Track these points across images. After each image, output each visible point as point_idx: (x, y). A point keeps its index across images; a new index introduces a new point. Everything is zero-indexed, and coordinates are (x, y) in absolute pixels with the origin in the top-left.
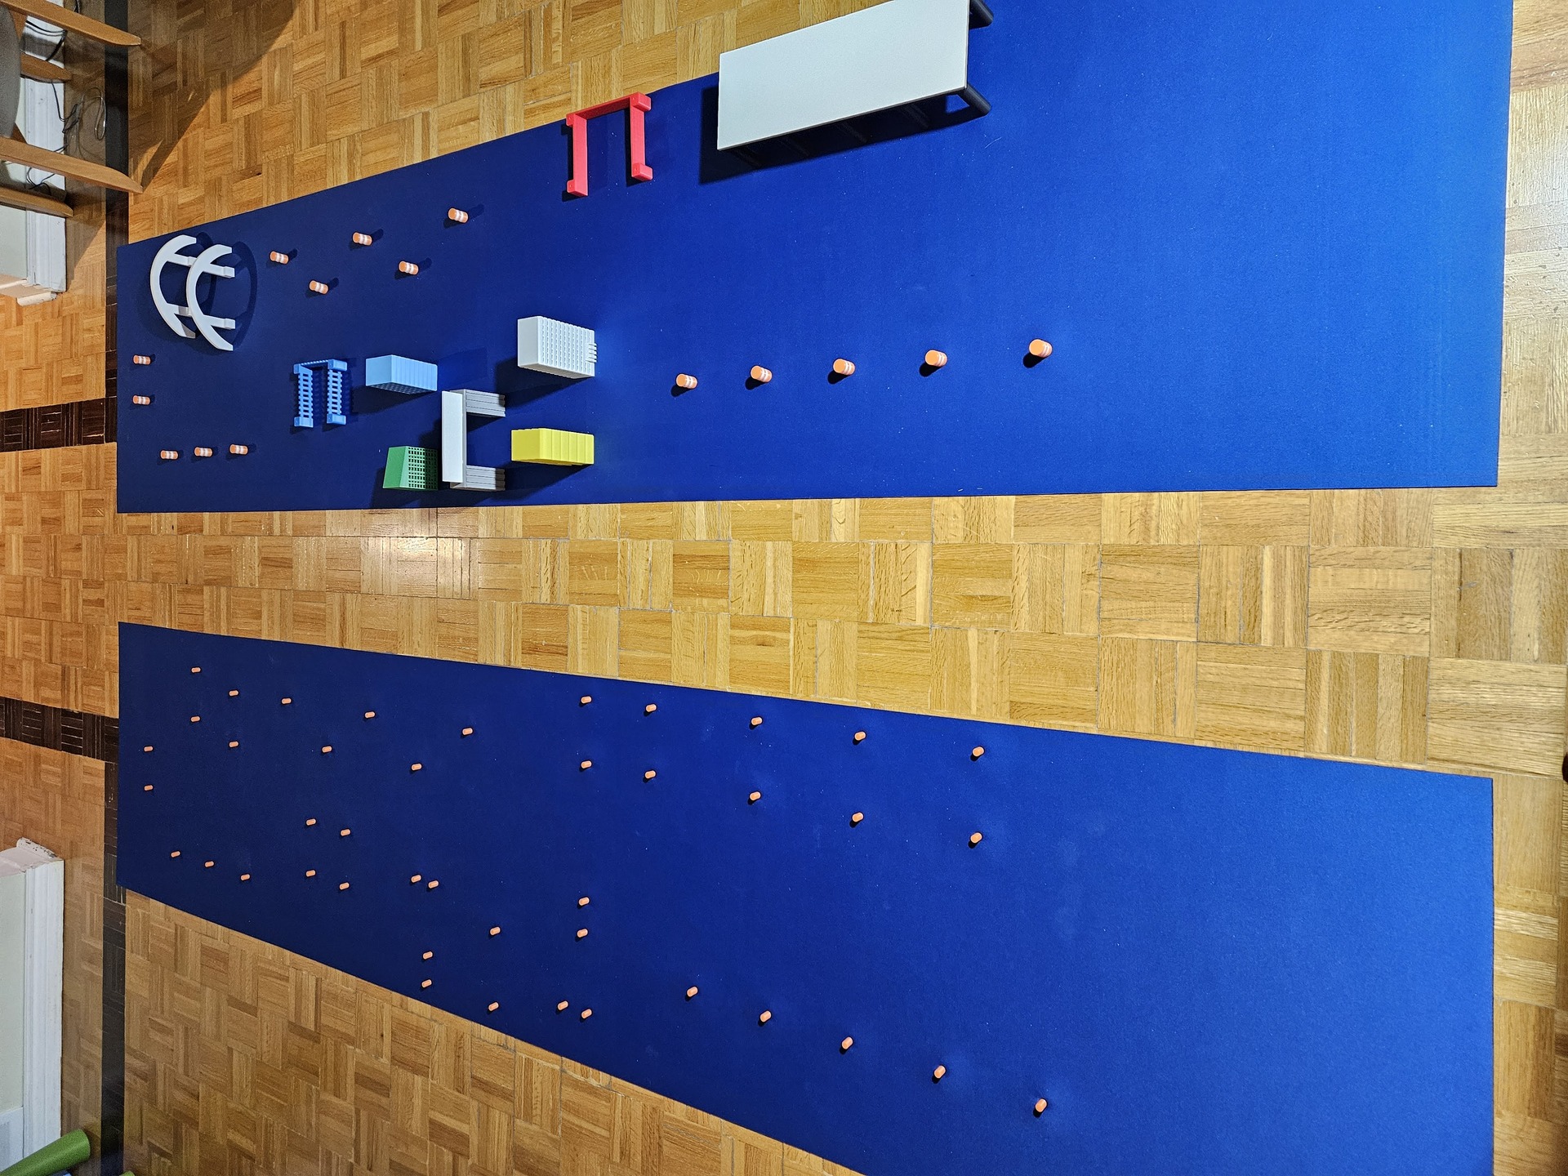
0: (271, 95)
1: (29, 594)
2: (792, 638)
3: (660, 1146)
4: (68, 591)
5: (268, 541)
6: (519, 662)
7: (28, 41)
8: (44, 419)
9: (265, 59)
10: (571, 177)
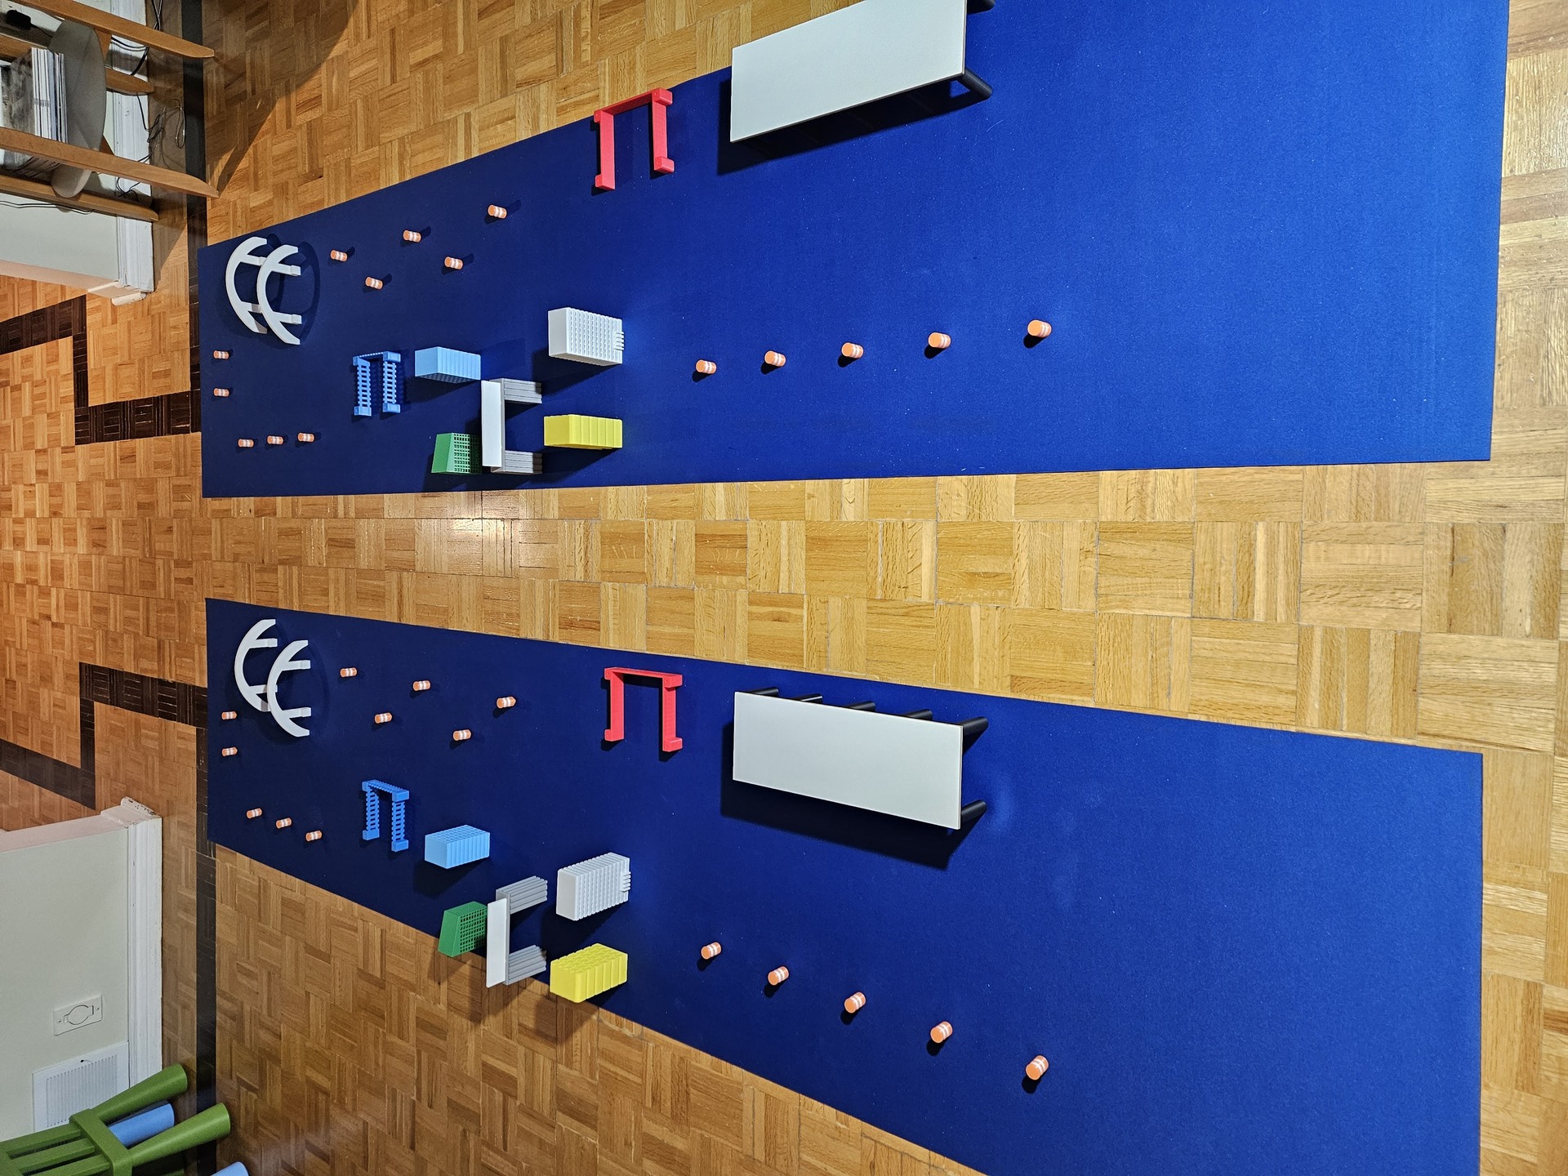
0: (330, 103)
1: (128, 574)
2: (805, 613)
3: (688, 1094)
4: (162, 570)
5: (334, 523)
6: (557, 637)
7: (115, 56)
8: (138, 411)
9: (324, 66)
10: (599, 172)
